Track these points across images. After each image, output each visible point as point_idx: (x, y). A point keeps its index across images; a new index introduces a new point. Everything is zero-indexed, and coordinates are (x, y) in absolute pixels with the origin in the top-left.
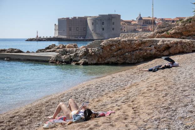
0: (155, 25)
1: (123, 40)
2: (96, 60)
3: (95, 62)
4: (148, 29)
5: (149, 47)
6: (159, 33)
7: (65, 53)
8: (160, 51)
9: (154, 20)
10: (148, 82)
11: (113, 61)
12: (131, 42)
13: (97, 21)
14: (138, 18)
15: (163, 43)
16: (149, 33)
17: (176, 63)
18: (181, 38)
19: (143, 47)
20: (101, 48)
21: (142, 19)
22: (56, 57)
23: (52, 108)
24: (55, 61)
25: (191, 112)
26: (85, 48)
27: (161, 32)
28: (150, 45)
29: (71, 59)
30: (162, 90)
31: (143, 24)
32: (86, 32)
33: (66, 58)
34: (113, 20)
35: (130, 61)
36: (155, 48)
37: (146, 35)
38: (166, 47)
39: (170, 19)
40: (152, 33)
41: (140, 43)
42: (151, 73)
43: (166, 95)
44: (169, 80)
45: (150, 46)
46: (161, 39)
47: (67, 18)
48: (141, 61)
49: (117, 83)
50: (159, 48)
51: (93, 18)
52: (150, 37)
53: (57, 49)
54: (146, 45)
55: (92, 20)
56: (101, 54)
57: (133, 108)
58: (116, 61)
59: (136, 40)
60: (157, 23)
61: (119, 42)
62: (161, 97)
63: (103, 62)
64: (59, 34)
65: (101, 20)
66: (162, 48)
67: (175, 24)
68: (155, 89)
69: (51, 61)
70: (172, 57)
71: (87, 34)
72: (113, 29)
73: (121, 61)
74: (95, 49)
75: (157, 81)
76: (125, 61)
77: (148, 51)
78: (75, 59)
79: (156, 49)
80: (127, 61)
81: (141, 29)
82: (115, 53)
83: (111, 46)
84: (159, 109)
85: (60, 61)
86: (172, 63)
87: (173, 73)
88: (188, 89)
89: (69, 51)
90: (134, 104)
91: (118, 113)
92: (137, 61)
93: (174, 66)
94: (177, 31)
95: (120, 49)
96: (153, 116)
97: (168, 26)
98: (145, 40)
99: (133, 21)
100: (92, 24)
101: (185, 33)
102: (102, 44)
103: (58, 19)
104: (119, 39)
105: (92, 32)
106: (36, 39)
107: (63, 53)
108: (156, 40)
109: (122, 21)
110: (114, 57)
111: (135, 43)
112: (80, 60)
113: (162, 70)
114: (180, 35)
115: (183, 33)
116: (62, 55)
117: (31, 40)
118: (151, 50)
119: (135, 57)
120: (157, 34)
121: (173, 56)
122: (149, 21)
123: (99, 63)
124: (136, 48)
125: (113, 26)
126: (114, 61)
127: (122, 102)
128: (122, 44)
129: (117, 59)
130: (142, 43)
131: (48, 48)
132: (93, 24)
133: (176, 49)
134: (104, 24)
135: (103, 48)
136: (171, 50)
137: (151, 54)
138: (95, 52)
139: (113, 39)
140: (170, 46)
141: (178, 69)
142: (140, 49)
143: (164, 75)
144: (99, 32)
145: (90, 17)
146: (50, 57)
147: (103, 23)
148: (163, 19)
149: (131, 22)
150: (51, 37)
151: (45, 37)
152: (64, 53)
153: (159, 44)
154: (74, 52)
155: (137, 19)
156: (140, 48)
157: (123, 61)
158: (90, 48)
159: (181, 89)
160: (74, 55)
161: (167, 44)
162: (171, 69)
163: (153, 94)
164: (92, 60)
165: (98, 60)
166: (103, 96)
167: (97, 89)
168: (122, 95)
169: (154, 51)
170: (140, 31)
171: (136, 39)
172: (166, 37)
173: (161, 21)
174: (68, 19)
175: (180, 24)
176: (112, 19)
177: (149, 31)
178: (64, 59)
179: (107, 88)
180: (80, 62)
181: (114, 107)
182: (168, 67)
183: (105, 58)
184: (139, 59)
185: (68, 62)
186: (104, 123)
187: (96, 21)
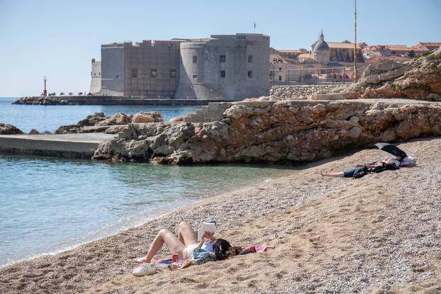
0: (362, 64)
1: (279, 102)
2: (213, 153)
3: (209, 157)
4: (342, 74)
5: (346, 122)
6: (372, 85)
7: (134, 134)
8: (373, 131)
9: (360, 51)
10: (342, 197)
11: (255, 155)
12: (300, 109)
13: (206, 52)
14: (318, 44)
15: (379, 111)
16: (345, 86)
17: (410, 157)
18: (425, 100)
19: (331, 121)
20: (225, 122)
21: (327, 45)
22: (110, 143)
23: (137, 244)
24: (108, 156)
25: (429, 246)
26: (183, 123)
27: (375, 82)
28: (347, 116)
29: (150, 151)
30: (373, 211)
31: (331, 60)
32: (178, 82)
33: (136, 146)
34: (250, 50)
35: (297, 156)
36: (361, 123)
37: (338, 91)
38: (387, 121)
39: (402, 47)
40: (353, 85)
41: (324, 110)
42: (350, 180)
43: (381, 219)
44: (389, 193)
45: (348, 119)
46: (375, 102)
47: (125, 43)
48: (326, 155)
49: (271, 200)
50: (369, 123)
51: (195, 45)
52: (347, 96)
53: (109, 124)
54: (338, 116)
55: (192, 50)
56: (225, 137)
57: (311, 241)
58: (263, 156)
59: (312, 104)
60: (368, 57)
61: (269, 107)
62: (369, 223)
63: (230, 158)
64: (102, 85)
65: (216, 49)
66: (379, 124)
67: (413, 63)
68: (358, 210)
69: (97, 154)
70: (402, 147)
71: (180, 88)
72: (250, 74)
73: (276, 155)
74: (211, 126)
75: (363, 195)
76: (285, 154)
77: (343, 131)
78: (159, 150)
79: (362, 125)
80: (290, 156)
81: (325, 75)
82: (260, 136)
83: (249, 117)
84: (364, 242)
85: (120, 154)
86: (399, 158)
87: (400, 180)
88: (429, 208)
89: (145, 130)
90: (312, 235)
91: (281, 247)
92: (314, 155)
93: (404, 166)
94: (416, 81)
95: (272, 126)
96: (352, 252)
97: (394, 69)
98: (336, 102)
99: (303, 51)
100: (192, 59)
101: (437, 85)
102: (228, 112)
103: (102, 46)
104: (270, 100)
105: (194, 81)
106: (42, 100)
107: (129, 135)
108: (363, 104)
109: (274, 51)
110: (257, 145)
111: (310, 112)
112: (172, 153)
113: (375, 174)
114: (424, 91)
115: (432, 86)
116: (127, 139)
117: (28, 102)
118: (350, 129)
119: (310, 145)
120: (367, 88)
121: (404, 144)
122: (346, 54)
123: (219, 159)
124: (312, 123)
125: (250, 66)
126: (258, 156)
127: (287, 233)
128: (278, 113)
129: (265, 150)
130: (327, 112)
131: (86, 122)
132: (195, 59)
133: (412, 125)
134: (224, 61)
135: (230, 122)
136: (402, 129)
137: (349, 138)
138: (211, 134)
139: (253, 100)
140: (398, 118)
141: (415, 171)
142: (324, 127)
143: (379, 184)
144: (213, 83)
145: (189, 40)
146: (96, 146)
147: (222, 58)
148: (383, 47)
149: (299, 54)
150: (83, 95)
151: (67, 94)
152: (132, 135)
153: (370, 112)
154: (156, 131)
155: (313, 46)
156: (322, 122)
157: (280, 155)
158: (197, 121)
159: (414, 208)
160: (158, 140)
161: (390, 113)
162: (397, 171)
163: (352, 218)
164: (203, 152)
165: (218, 154)
166: (242, 225)
167: (228, 211)
168: (285, 223)
169: (357, 132)
170: (322, 80)
171: (314, 101)
172: (389, 97)
173: (378, 54)
174: (128, 46)
175: (425, 63)
176: (246, 47)
177: (345, 79)
178: (131, 150)
179: (249, 211)
180: (172, 157)
181: (270, 240)
182: (391, 167)
183: (235, 148)
184: (319, 151)
185: (142, 158)
186: (255, 261)
187: (203, 53)
